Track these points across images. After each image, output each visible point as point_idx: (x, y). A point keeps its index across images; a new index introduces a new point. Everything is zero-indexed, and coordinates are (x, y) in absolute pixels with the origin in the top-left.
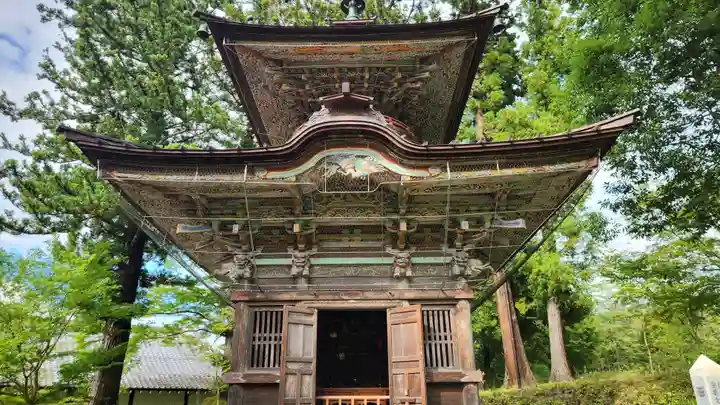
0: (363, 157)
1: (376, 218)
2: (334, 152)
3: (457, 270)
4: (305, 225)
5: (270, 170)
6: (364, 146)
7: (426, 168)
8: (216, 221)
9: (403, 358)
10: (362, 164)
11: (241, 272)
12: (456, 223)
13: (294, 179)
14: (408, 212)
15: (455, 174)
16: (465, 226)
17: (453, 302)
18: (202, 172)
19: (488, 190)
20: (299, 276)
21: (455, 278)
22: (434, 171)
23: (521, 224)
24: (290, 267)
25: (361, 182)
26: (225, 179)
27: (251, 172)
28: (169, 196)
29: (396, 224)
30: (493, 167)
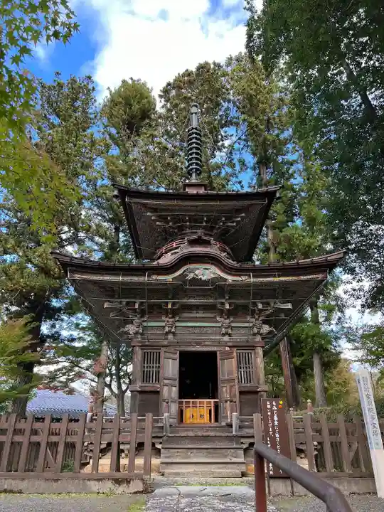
0: (207, 269)
1: (211, 301)
2: (192, 266)
3: (255, 330)
4: (173, 304)
5: (158, 274)
6: (208, 263)
7: (240, 276)
8: (124, 301)
9: (226, 377)
10: (207, 272)
11: (137, 329)
12: (255, 304)
13: (171, 280)
14: (230, 298)
15: (255, 280)
16: (260, 306)
17: (253, 347)
18: (123, 275)
19: (272, 288)
20: (170, 332)
21: (254, 335)
22: (243, 278)
23: (289, 306)
24: (164, 327)
25: (206, 283)
26: (136, 279)
27: (149, 276)
28: (101, 287)
29: (223, 304)
30: (275, 276)
